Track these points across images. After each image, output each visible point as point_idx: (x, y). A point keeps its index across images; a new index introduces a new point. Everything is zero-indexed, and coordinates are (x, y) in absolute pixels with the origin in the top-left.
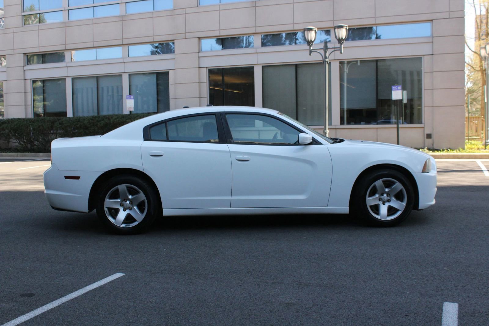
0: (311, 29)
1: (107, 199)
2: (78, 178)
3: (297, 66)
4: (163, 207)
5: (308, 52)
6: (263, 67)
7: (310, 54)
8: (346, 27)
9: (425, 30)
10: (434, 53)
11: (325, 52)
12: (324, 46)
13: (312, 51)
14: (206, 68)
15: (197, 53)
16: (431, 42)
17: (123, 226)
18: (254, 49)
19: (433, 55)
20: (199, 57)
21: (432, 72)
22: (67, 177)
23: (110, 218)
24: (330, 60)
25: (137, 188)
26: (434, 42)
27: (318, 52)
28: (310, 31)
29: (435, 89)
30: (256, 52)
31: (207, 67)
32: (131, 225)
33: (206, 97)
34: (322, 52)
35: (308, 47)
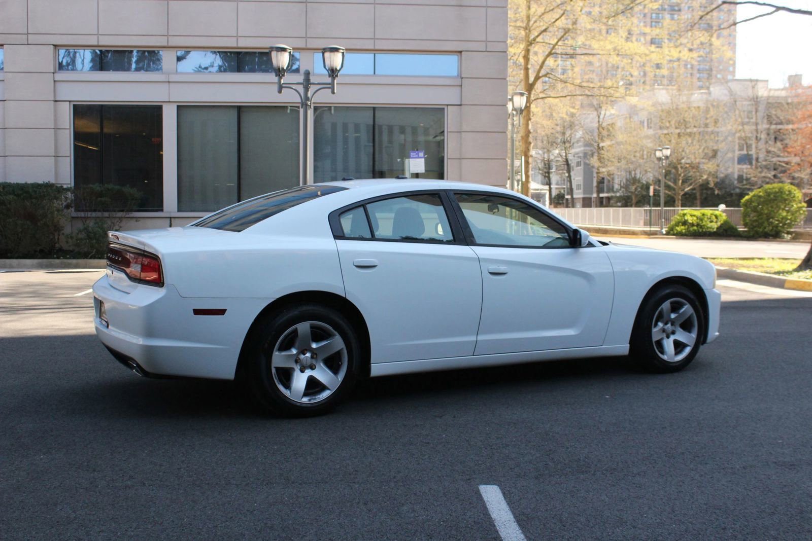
0: (284, 50)
1: (276, 352)
2: (222, 312)
3: (240, 110)
4: (372, 360)
5: (276, 87)
6: (178, 107)
7: (280, 92)
8: (342, 51)
9: (448, 66)
10: (463, 103)
11: (307, 89)
12: (304, 80)
13: (284, 85)
14: (68, 102)
15: (52, 74)
16: (459, 86)
17: (305, 400)
18: (163, 74)
19: (461, 105)
20: (55, 81)
21: (460, 132)
22: (197, 312)
23: (281, 388)
24: (313, 103)
25: (331, 328)
26: (463, 86)
27: (294, 88)
28: (283, 52)
29: (463, 159)
30: (167, 80)
31: (70, 101)
32: (319, 398)
33: (69, 155)
34: (301, 89)
35: (276, 79)
